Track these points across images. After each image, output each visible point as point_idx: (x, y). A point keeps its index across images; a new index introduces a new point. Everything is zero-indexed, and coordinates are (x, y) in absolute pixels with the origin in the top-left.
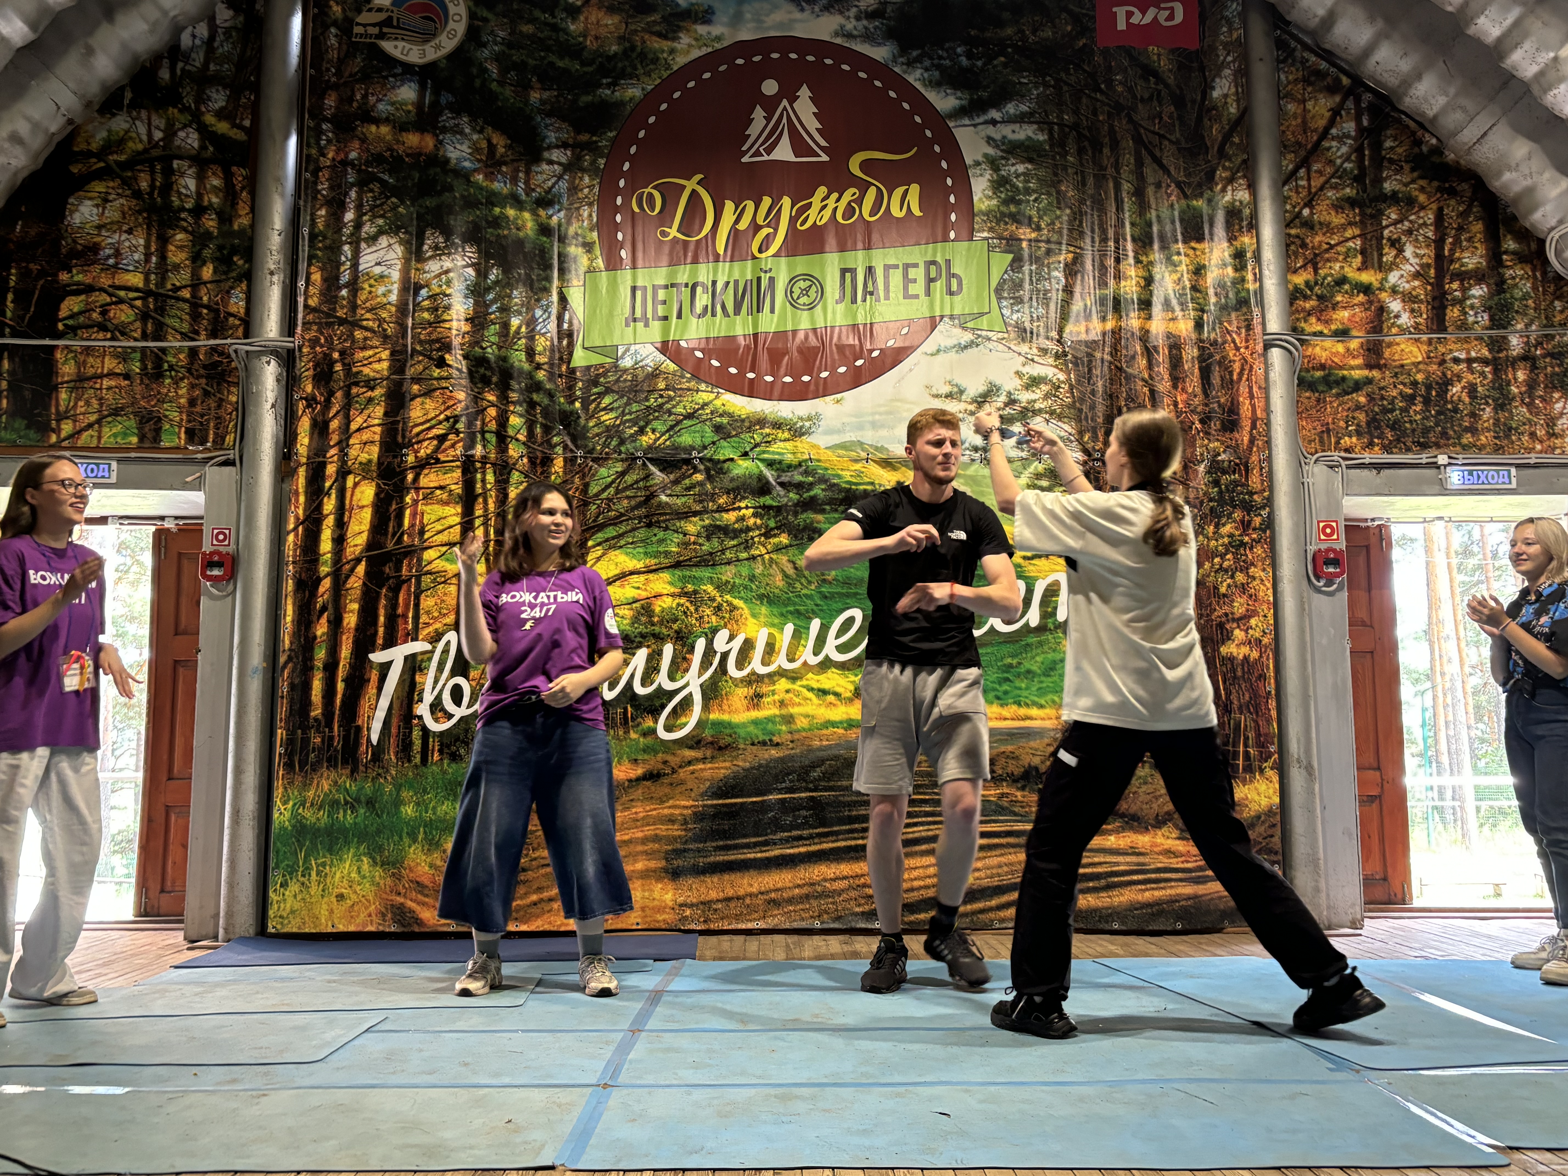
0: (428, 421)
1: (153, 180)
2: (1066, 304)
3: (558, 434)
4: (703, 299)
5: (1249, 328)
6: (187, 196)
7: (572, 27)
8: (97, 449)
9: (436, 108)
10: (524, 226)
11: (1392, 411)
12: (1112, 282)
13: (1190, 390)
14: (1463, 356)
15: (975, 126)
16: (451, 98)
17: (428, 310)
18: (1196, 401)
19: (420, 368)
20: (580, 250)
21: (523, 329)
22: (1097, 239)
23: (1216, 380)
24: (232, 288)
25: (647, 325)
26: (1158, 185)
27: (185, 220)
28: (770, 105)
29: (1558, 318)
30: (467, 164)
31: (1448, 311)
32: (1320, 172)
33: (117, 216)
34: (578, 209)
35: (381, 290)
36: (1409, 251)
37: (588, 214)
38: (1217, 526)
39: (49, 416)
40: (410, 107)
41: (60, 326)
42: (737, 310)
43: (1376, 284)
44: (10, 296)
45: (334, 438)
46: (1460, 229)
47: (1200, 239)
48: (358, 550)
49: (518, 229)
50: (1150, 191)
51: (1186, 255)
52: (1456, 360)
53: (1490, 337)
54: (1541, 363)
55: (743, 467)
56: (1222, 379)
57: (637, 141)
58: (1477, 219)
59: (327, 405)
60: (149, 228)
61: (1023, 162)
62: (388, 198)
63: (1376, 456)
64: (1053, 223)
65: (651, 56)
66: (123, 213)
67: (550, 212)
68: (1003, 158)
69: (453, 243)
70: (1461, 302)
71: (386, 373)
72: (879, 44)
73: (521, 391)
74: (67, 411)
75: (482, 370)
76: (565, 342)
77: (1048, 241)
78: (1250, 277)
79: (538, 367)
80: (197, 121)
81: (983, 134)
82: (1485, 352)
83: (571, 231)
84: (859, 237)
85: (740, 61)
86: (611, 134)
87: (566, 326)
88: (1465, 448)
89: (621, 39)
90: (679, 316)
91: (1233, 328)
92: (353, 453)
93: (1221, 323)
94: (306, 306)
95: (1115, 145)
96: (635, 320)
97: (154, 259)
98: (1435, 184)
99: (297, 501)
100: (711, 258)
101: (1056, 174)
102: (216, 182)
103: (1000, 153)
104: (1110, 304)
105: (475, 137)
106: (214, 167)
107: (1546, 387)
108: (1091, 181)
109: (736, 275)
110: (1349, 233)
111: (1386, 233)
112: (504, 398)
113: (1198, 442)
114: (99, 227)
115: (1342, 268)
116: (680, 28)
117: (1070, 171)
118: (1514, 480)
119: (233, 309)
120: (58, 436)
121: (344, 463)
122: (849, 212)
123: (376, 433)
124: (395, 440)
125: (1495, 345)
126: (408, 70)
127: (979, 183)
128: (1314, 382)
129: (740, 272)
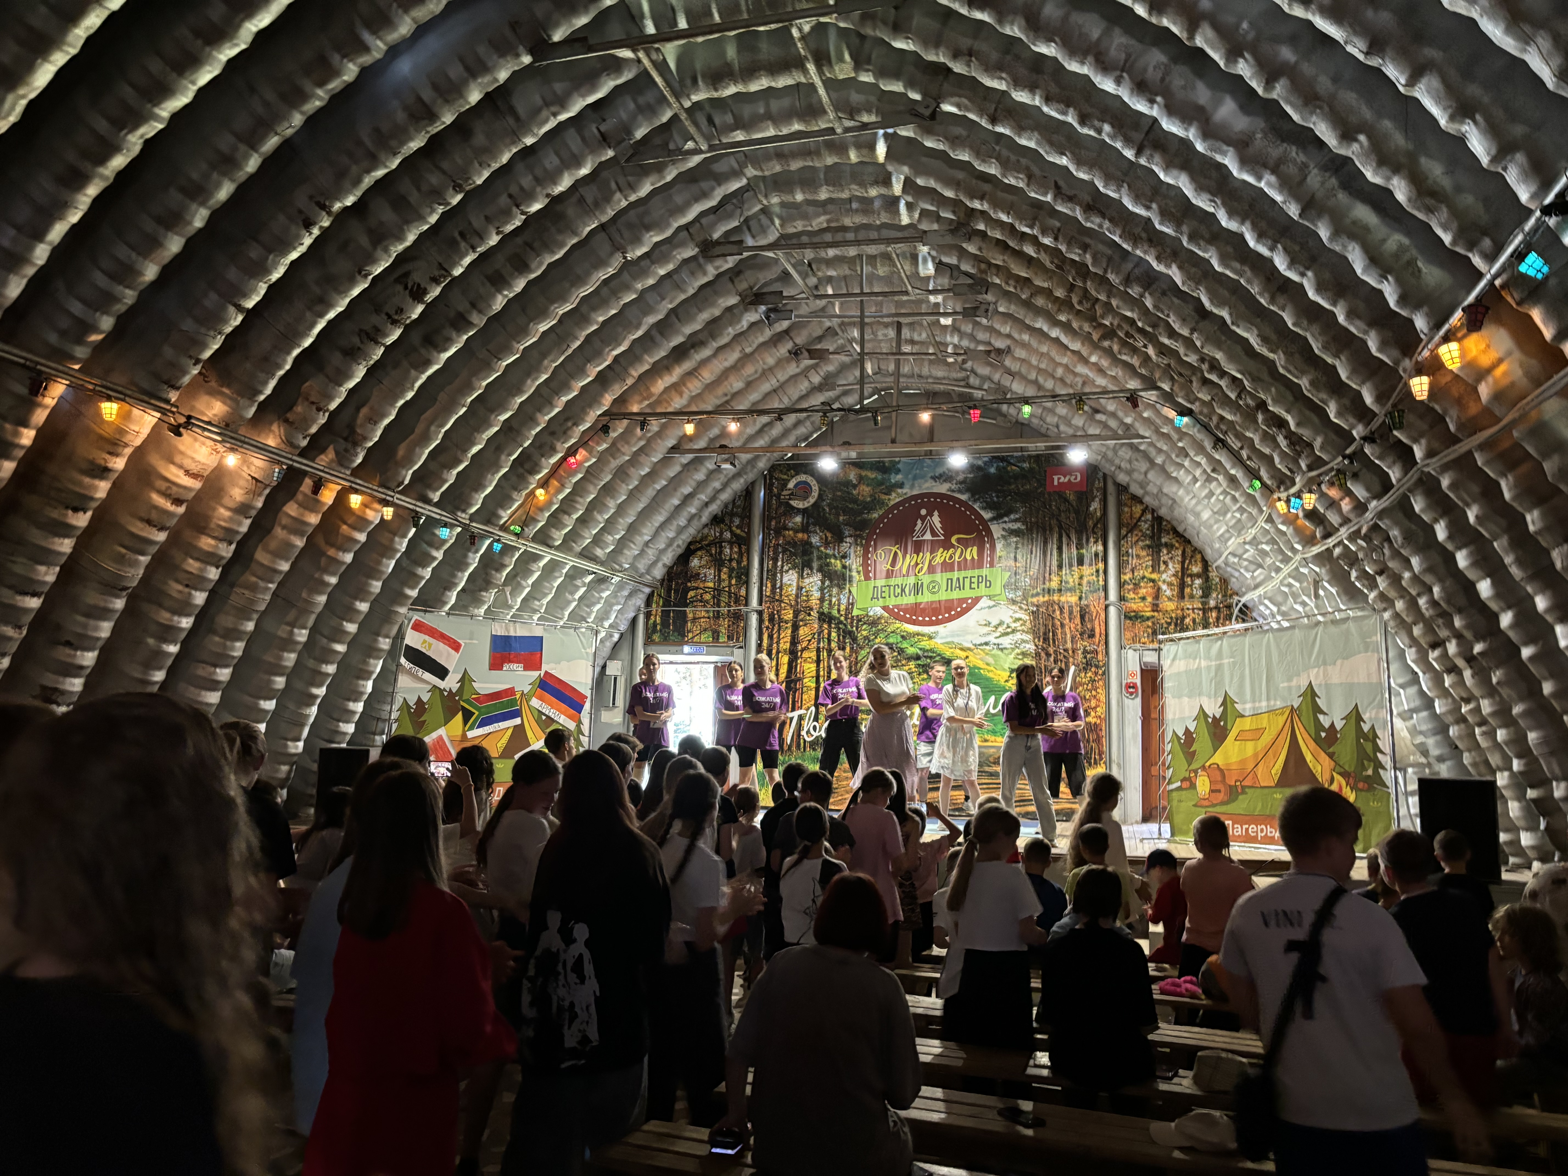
0: (805, 634)
1: (716, 550)
3: (848, 639)
4: (899, 591)
5: (1099, 599)
6: (727, 555)
12: (1047, 583)
13: (1076, 623)
14: (1191, 607)
15: (999, 524)
16: (813, 520)
17: (805, 596)
19: (803, 616)
20: (856, 574)
21: (837, 602)
23: (1086, 619)
24: (742, 587)
25: (878, 600)
26: (1067, 544)
27: (726, 563)
28: (923, 519)
30: (818, 544)
31: (1185, 589)
32: (1136, 535)
33: (705, 563)
34: (856, 559)
35: (790, 589)
37: (859, 561)
38: (1086, 673)
39: (684, 631)
40: (799, 524)
41: (688, 602)
42: (910, 594)
43: (1157, 579)
45: (775, 640)
47: (1083, 565)
49: (835, 567)
50: (1064, 547)
51: (1077, 571)
52: (1188, 609)
53: (1202, 600)
54: (1222, 610)
55: (911, 651)
56: (1089, 619)
57: (876, 533)
59: (773, 629)
60: (715, 567)
61: (1016, 537)
62: (792, 557)
65: (882, 501)
67: (846, 560)
69: (813, 572)
70: (1191, 586)
71: (792, 618)
72: (965, 495)
73: (836, 624)
74: (690, 630)
75: (823, 617)
76: (850, 607)
77: (1024, 567)
78: (1101, 579)
79: (841, 615)
80: (730, 528)
81: (1001, 527)
82: (1200, 606)
83: (853, 567)
85: (913, 502)
86: (867, 531)
87: (851, 601)
89: (872, 497)
90: (890, 597)
91: (1094, 599)
92: (781, 645)
93: (1089, 598)
94: (766, 595)
95: (1051, 530)
96: (874, 599)
97: (717, 577)
100: (902, 576)
101: (1029, 541)
102: (736, 550)
103: (1007, 534)
104: (1046, 591)
105: (821, 534)
106: (736, 545)
108: (1041, 543)
110: (1147, 559)
111: (1162, 559)
112: (830, 627)
113: (1079, 642)
114: (700, 567)
115: (1144, 572)
116: (892, 491)
117: (1034, 540)
119: (742, 595)
120: (686, 639)
121: (778, 649)
122: (951, 557)
123: (788, 639)
124: (794, 641)
125: (1204, 603)
126: (799, 511)
127: (999, 546)
128: (1131, 617)
129: (911, 580)
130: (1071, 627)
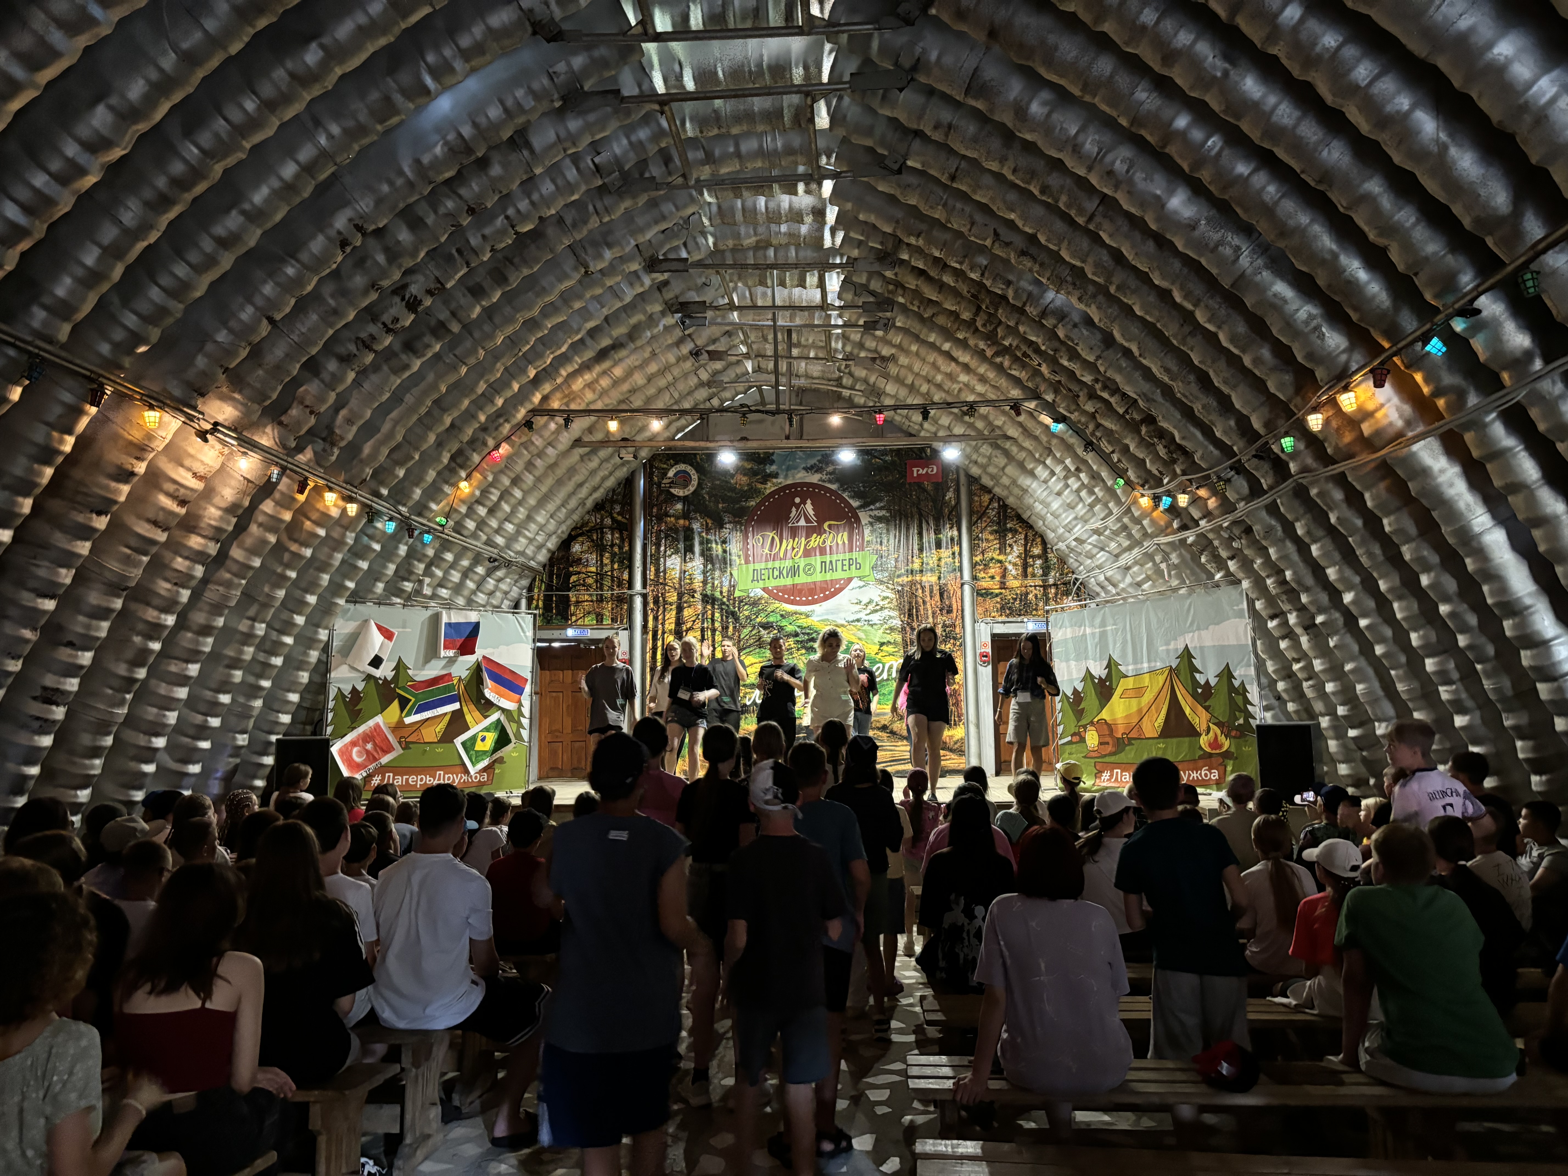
0: (690, 616)
1: (598, 536)
2: (895, 572)
3: (730, 619)
4: (776, 573)
5: (957, 578)
6: (608, 541)
8: (584, 625)
9: (689, 512)
10: (718, 550)
11: (1009, 603)
12: (910, 564)
13: (936, 600)
14: (1033, 584)
15: (866, 511)
16: (693, 508)
17: (688, 579)
18: (938, 604)
19: (686, 598)
20: (737, 558)
21: (719, 585)
23: (945, 596)
24: (625, 572)
25: (758, 582)
26: (926, 529)
27: (608, 549)
28: (797, 506)
30: (699, 530)
31: (1028, 569)
32: (984, 522)
33: (587, 548)
34: (735, 543)
35: (673, 573)
36: (1015, 548)
37: (739, 545)
39: (568, 615)
40: (680, 511)
41: (570, 585)
42: (787, 576)
43: (1004, 560)
45: (660, 622)
46: (1032, 542)
47: (940, 548)
50: (924, 532)
51: (936, 554)
52: (1031, 586)
53: (1042, 578)
54: (1058, 587)
55: (790, 628)
57: (754, 520)
58: (1039, 537)
59: (657, 611)
60: (597, 552)
61: (881, 523)
62: (675, 542)
63: (1004, 618)
65: (758, 490)
67: (727, 545)
69: (695, 557)
70: (1033, 566)
71: (676, 600)
72: (834, 484)
73: (718, 605)
74: (574, 613)
75: (706, 599)
76: (732, 589)
78: (958, 560)
79: (724, 597)
81: (868, 514)
82: (1041, 583)
83: (733, 551)
84: (827, 551)
85: (787, 491)
86: (745, 518)
87: (732, 583)
88: (1033, 616)
89: (748, 485)
90: (769, 579)
91: (951, 579)
92: (666, 626)
93: (947, 577)
94: (650, 579)
95: (912, 517)
96: (754, 581)
97: (599, 562)
99: (649, 642)
101: (892, 527)
102: (618, 536)
103: (874, 521)
104: (910, 572)
105: (701, 520)
106: (617, 531)
107: (1061, 595)
108: (904, 528)
110: (995, 542)
111: (1008, 542)
112: (713, 607)
113: (939, 617)
114: (581, 552)
115: (992, 554)
116: (768, 480)
117: (897, 526)
119: (624, 578)
120: (571, 621)
121: (664, 629)
122: (824, 542)
123: (673, 620)
124: (679, 622)
125: (1044, 581)
126: (679, 498)
127: (867, 531)
128: (981, 594)
129: (788, 563)
130: (933, 603)
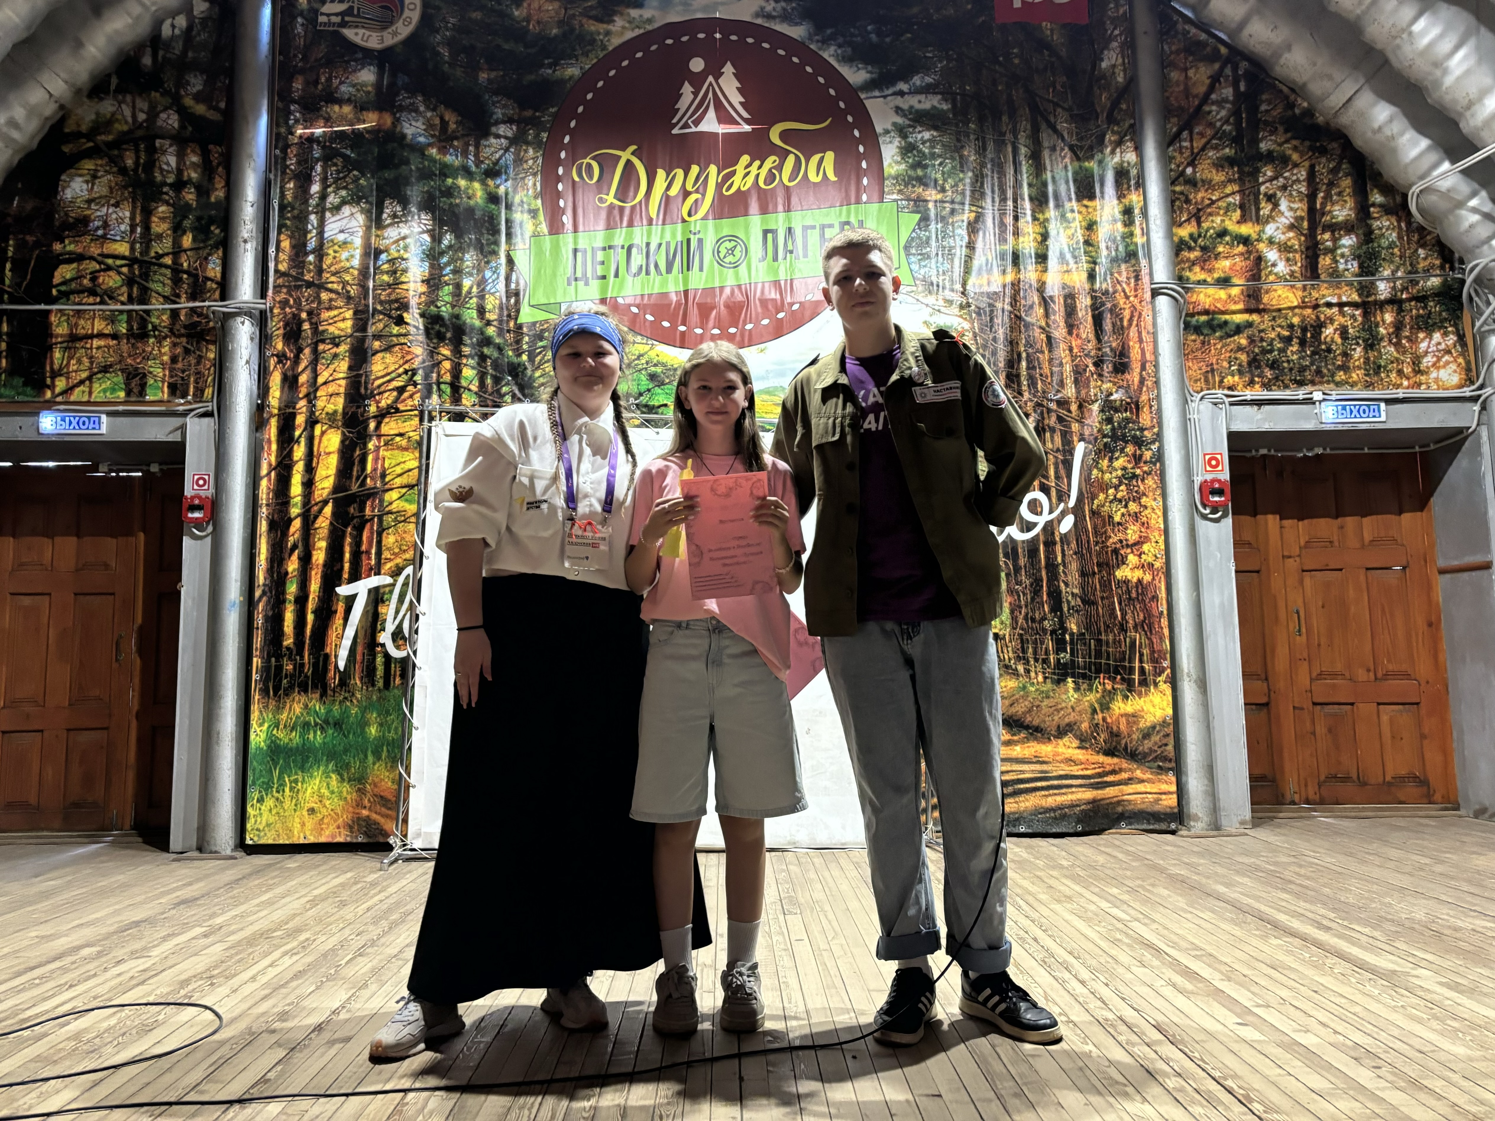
0: (388, 374)
1: (138, 158)
2: (969, 259)
3: (507, 384)
4: (637, 260)
5: (1137, 278)
6: (168, 172)
7: (516, 13)
8: (88, 403)
9: (393, 89)
10: (474, 195)
11: (1271, 351)
12: (1010, 238)
13: (1084, 336)
14: (1335, 300)
15: (885, 97)
16: (406, 79)
17: (387, 273)
18: (1090, 346)
19: (380, 326)
20: (526, 216)
21: (475, 290)
22: (997, 199)
23: (1108, 326)
24: (209, 254)
25: (587, 284)
26: (1053, 149)
27: (166, 193)
28: (697, 81)
29: (1422, 265)
30: (422, 139)
31: (1321, 259)
32: (1202, 135)
33: (105, 191)
34: (523, 179)
35: (344, 255)
36: (1284, 205)
37: (532, 183)
38: (1111, 460)
39: (44, 373)
40: (370, 89)
41: (54, 292)
42: (669, 269)
43: (1254, 236)
44: (8, 266)
45: (303, 391)
46: (1331, 184)
47: (1092, 197)
48: (325, 493)
49: (469, 198)
50: (1046, 154)
51: (1080, 212)
52: (1329, 305)
53: (1360, 283)
54: (1406, 306)
56: (1114, 325)
57: (576, 116)
58: (1346, 175)
59: (297, 360)
60: (134, 202)
61: (928, 130)
62: (350, 171)
63: (1257, 393)
64: (956, 185)
65: (588, 37)
66: (111, 188)
67: (498, 182)
68: (910, 126)
69: (410, 212)
70: (1332, 251)
71: (349, 331)
72: (796, 24)
73: (472, 346)
74: (61, 369)
75: (437, 327)
76: (513, 301)
77: (952, 202)
78: (1137, 231)
79: (488, 323)
80: (176, 103)
81: (892, 105)
82: (1355, 297)
83: (517, 199)
84: (780, 201)
85: (669, 41)
86: (553, 110)
87: (513, 286)
88: (1338, 384)
89: (560, 23)
90: (617, 275)
91: (1123, 278)
92: (320, 404)
93: (1112, 274)
94: (277, 271)
95: (1013, 113)
96: (576, 279)
97: (139, 230)
98: (1307, 143)
99: (270, 448)
100: (645, 222)
101: (959, 140)
102: (195, 159)
103: (907, 122)
104: (1010, 258)
105: (429, 114)
106: (192, 145)
107: (1411, 328)
108: (990, 146)
109: (668, 237)
110: (1228, 190)
111: (1263, 189)
112: (457, 352)
113: (1092, 384)
114: (89, 201)
115: (1223, 221)
116: (615, 13)
117: (972, 137)
118: (1383, 414)
119: (211, 274)
120: (53, 392)
121: (312, 413)
122: (771, 178)
123: (341, 386)
124: (358, 393)
126: (368, 56)
127: (889, 150)
128: (1199, 325)
129: (672, 234)
130: (1073, 347)
